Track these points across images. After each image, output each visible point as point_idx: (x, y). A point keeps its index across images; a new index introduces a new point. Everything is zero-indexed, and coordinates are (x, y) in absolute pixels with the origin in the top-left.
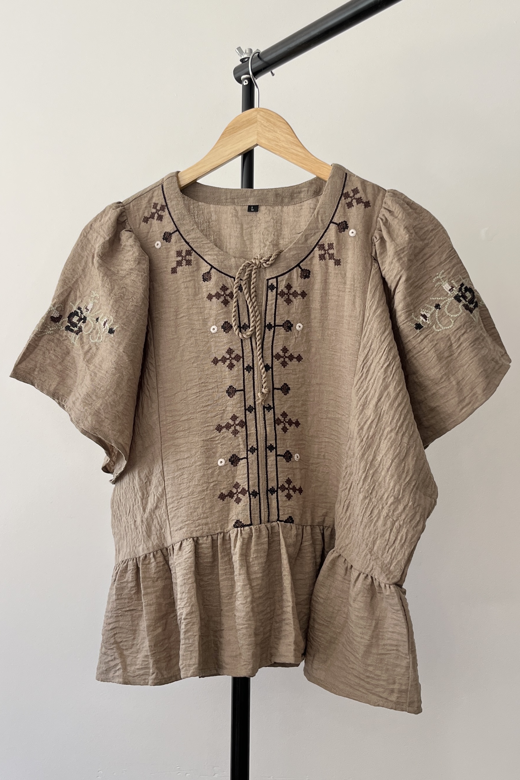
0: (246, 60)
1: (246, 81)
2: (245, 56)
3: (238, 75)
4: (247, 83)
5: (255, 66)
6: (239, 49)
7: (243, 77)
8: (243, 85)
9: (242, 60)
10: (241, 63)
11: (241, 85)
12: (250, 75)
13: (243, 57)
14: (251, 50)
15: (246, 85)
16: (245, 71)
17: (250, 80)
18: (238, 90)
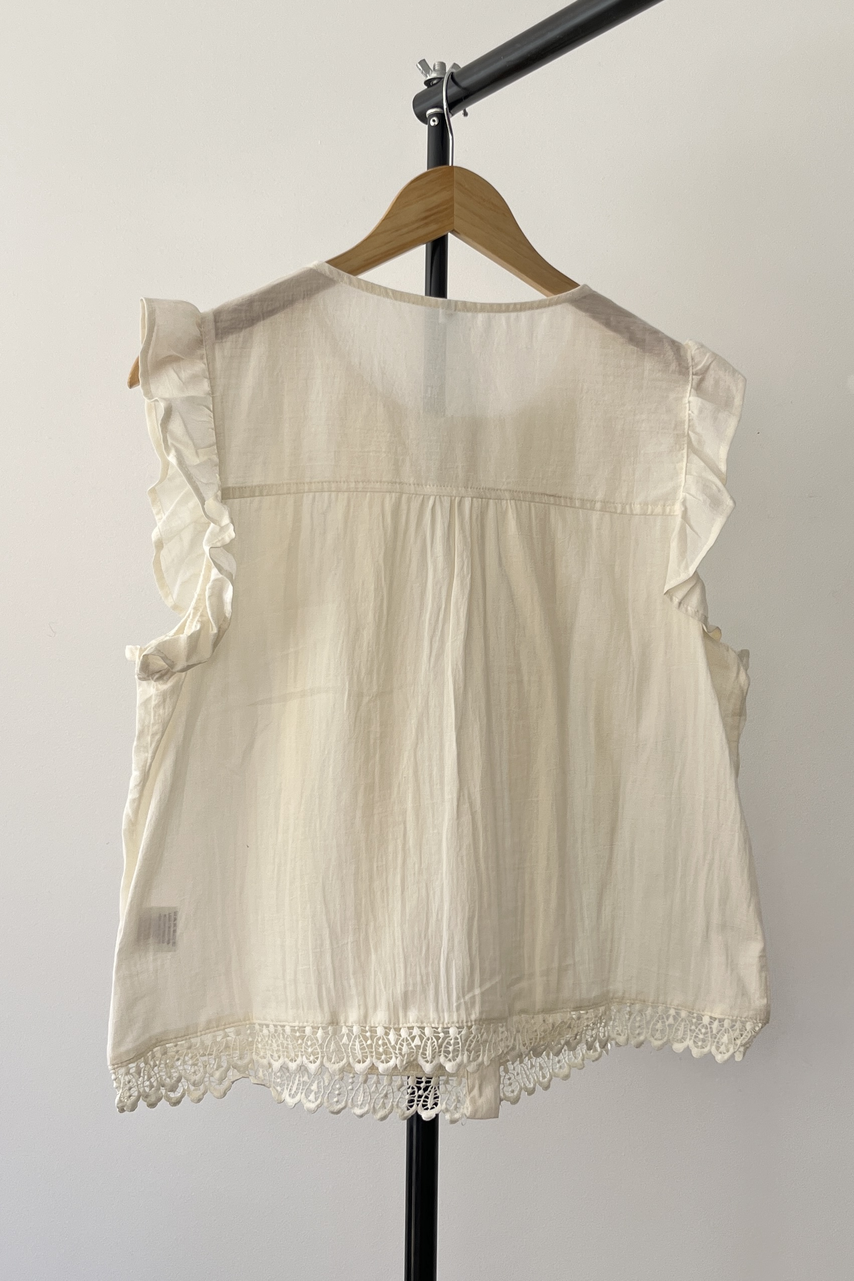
0: (435, 82)
1: (435, 118)
2: (434, 75)
3: (421, 108)
4: (436, 123)
5: (451, 92)
6: (423, 63)
7: (430, 112)
8: (430, 126)
9: (428, 83)
10: (426, 87)
11: (427, 126)
12: (442, 108)
13: (429, 78)
14: (443, 65)
15: (435, 126)
16: (434, 100)
17: (441, 117)
18: (421, 133)
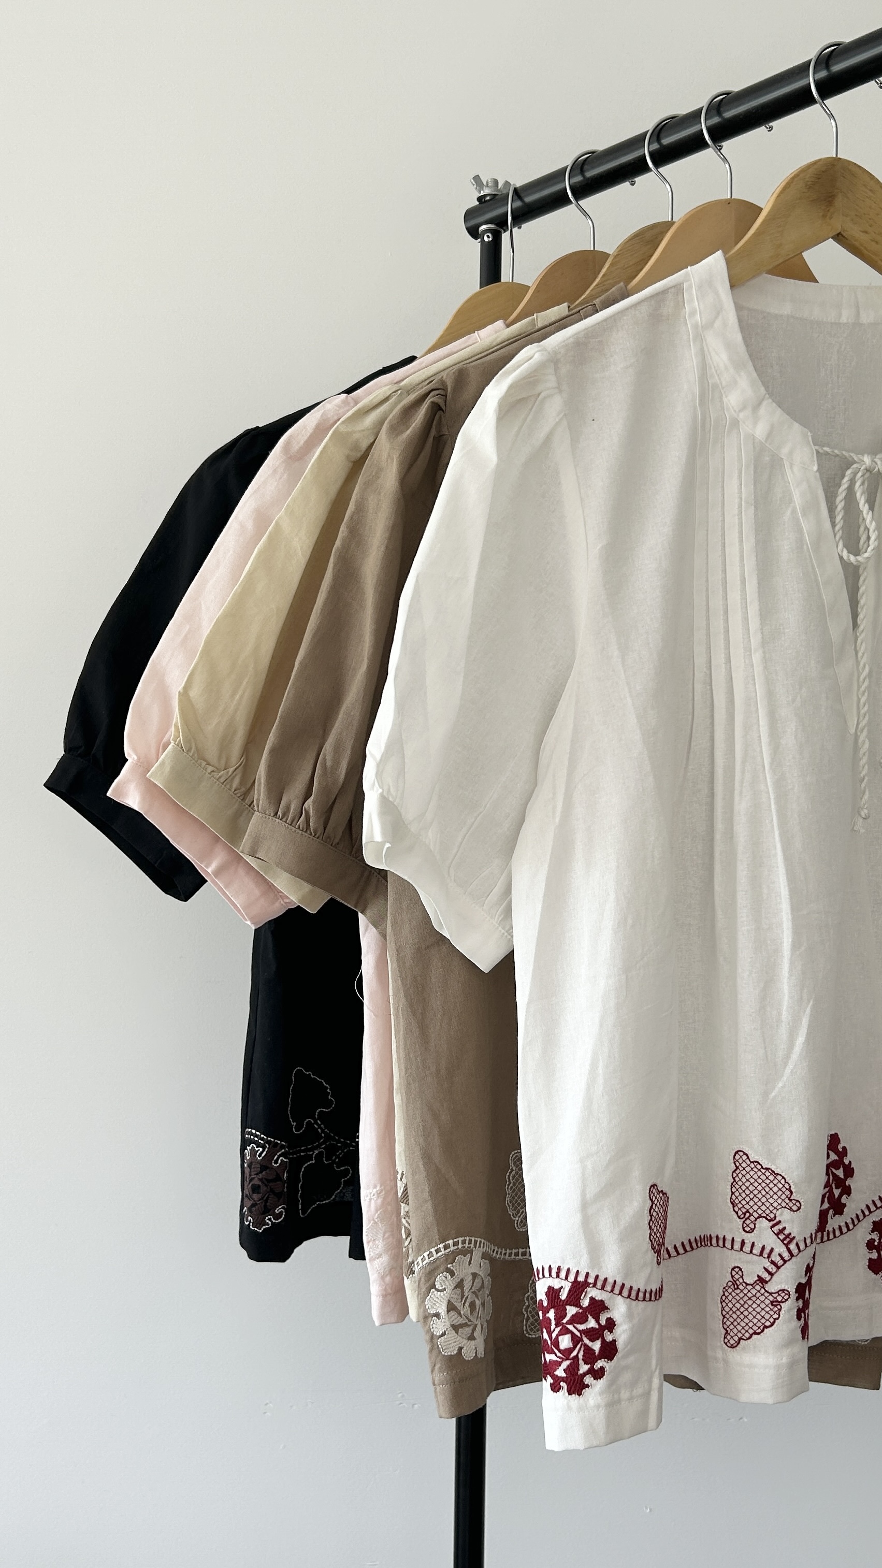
0: (487, 198)
1: (488, 234)
2: (486, 191)
3: (472, 223)
4: (489, 240)
6: (477, 179)
7: (483, 227)
8: (482, 242)
9: (480, 199)
10: (478, 203)
11: (479, 242)
13: (481, 194)
14: (496, 182)
16: (486, 217)
